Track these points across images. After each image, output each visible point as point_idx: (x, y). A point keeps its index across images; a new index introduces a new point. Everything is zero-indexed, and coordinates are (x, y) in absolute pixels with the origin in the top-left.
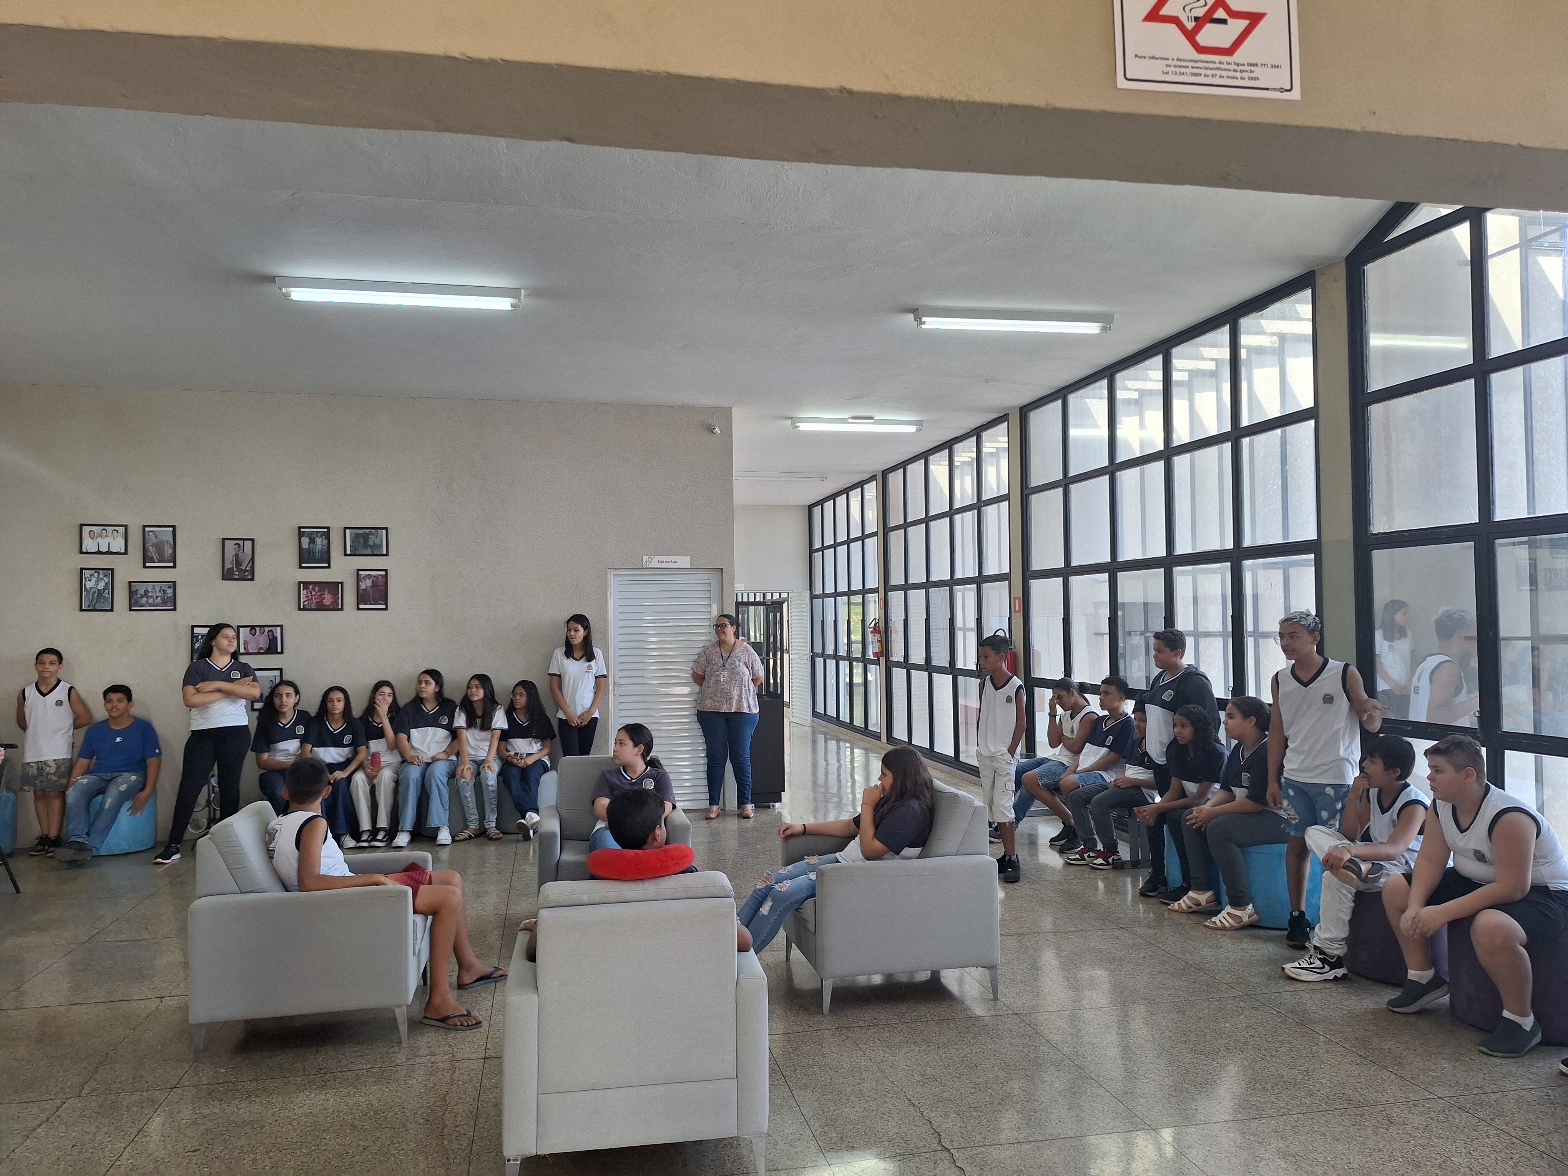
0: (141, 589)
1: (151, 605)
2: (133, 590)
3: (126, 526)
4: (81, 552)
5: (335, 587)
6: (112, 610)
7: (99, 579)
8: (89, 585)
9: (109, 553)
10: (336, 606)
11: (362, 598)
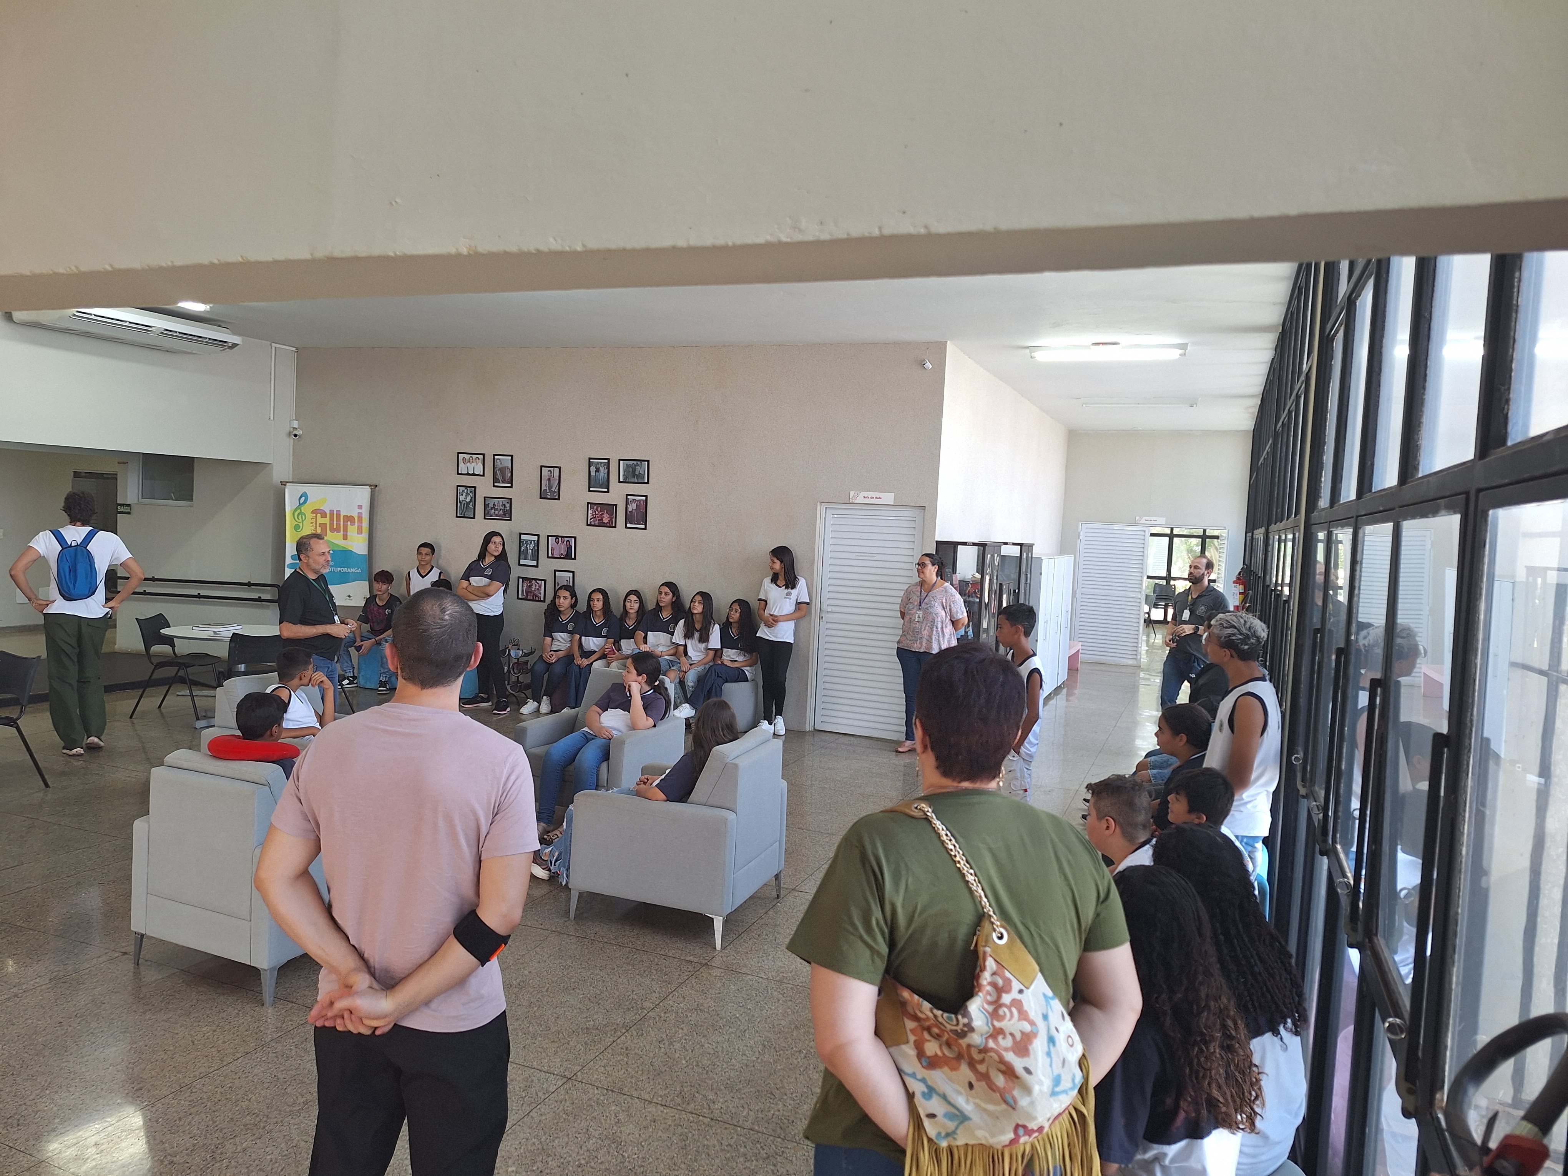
0: (491, 502)
1: (497, 516)
2: (487, 503)
3: (483, 455)
4: (458, 474)
5: (611, 508)
6: (474, 518)
7: (467, 494)
8: (462, 498)
9: (474, 474)
10: (612, 525)
11: (629, 518)
